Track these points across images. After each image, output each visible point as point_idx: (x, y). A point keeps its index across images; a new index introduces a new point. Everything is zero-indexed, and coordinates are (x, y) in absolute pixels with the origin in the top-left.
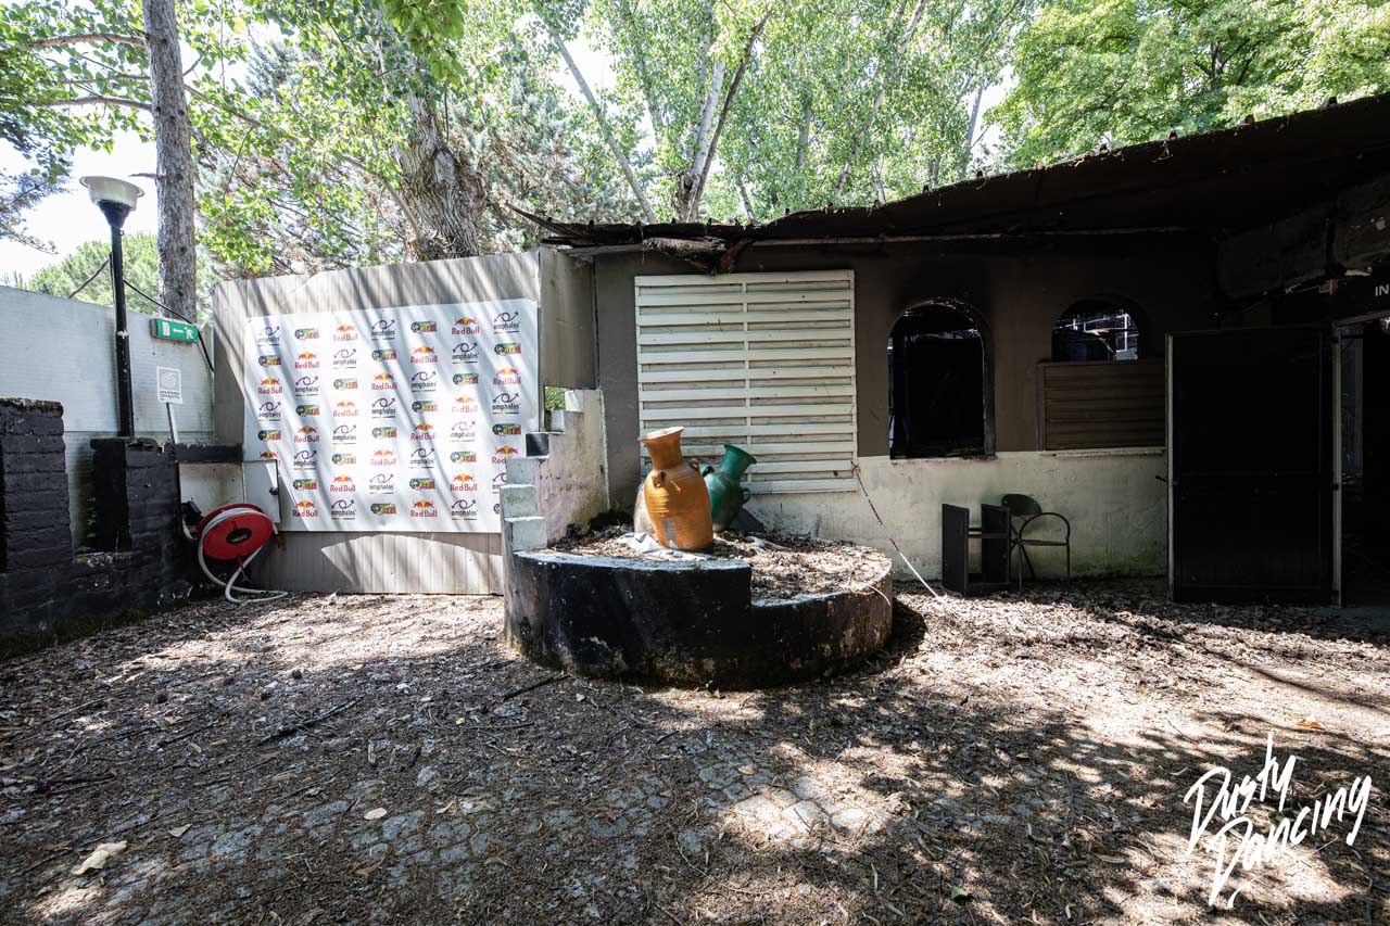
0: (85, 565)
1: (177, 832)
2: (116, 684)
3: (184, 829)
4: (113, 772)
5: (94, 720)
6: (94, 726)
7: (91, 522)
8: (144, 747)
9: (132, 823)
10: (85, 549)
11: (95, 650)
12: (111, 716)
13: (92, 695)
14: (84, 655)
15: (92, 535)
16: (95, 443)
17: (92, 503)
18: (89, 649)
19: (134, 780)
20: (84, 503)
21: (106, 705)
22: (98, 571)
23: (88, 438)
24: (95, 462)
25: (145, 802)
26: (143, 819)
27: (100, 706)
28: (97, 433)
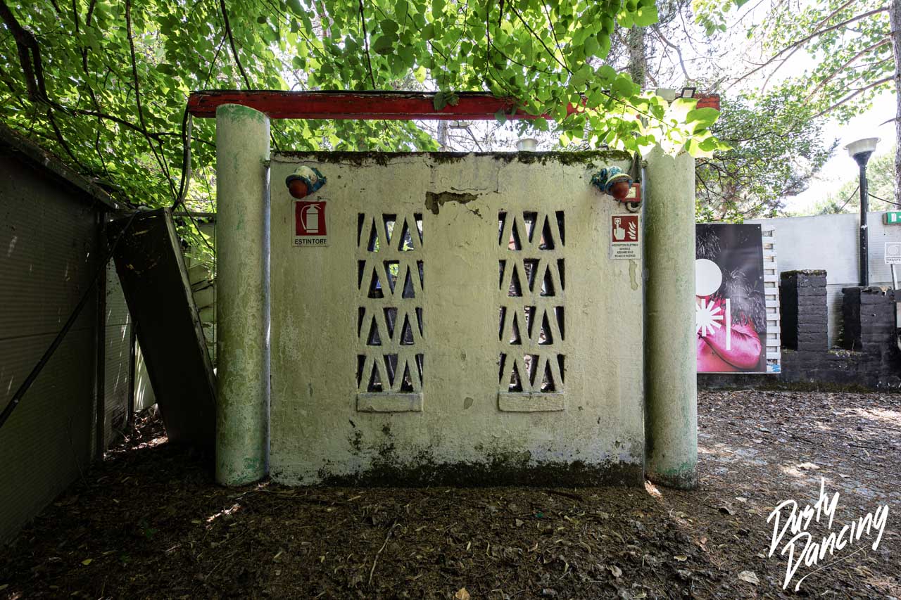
0: (834, 355)
1: (843, 476)
2: (839, 415)
3: (846, 476)
4: (824, 445)
5: (823, 425)
6: (823, 427)
7: (840, 333)
8: (842, 442)
9: (825, 464)
10: (836, 347)
11: (835, 399)
12: (831, 426)
13: (826, 415)
14: (829, 399)
15: (841, 340)
16: (844, 290)
17: (842, 323)
18: (832, 398)
19: (831, 451)
20: (837, 323)
21: (831, 421)
22: (841, 359)
23: (842, 287)
24: (844, 301)
25: (833, 460)
26: (830, 465)
27: (828, 421)
28: (846, 285)
